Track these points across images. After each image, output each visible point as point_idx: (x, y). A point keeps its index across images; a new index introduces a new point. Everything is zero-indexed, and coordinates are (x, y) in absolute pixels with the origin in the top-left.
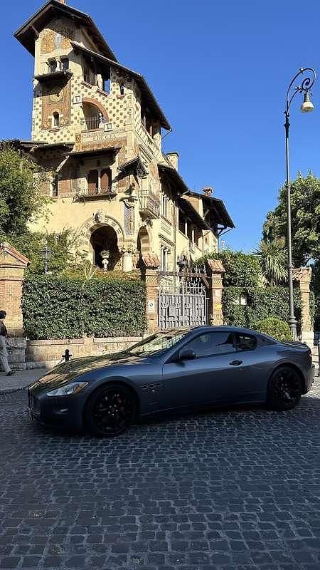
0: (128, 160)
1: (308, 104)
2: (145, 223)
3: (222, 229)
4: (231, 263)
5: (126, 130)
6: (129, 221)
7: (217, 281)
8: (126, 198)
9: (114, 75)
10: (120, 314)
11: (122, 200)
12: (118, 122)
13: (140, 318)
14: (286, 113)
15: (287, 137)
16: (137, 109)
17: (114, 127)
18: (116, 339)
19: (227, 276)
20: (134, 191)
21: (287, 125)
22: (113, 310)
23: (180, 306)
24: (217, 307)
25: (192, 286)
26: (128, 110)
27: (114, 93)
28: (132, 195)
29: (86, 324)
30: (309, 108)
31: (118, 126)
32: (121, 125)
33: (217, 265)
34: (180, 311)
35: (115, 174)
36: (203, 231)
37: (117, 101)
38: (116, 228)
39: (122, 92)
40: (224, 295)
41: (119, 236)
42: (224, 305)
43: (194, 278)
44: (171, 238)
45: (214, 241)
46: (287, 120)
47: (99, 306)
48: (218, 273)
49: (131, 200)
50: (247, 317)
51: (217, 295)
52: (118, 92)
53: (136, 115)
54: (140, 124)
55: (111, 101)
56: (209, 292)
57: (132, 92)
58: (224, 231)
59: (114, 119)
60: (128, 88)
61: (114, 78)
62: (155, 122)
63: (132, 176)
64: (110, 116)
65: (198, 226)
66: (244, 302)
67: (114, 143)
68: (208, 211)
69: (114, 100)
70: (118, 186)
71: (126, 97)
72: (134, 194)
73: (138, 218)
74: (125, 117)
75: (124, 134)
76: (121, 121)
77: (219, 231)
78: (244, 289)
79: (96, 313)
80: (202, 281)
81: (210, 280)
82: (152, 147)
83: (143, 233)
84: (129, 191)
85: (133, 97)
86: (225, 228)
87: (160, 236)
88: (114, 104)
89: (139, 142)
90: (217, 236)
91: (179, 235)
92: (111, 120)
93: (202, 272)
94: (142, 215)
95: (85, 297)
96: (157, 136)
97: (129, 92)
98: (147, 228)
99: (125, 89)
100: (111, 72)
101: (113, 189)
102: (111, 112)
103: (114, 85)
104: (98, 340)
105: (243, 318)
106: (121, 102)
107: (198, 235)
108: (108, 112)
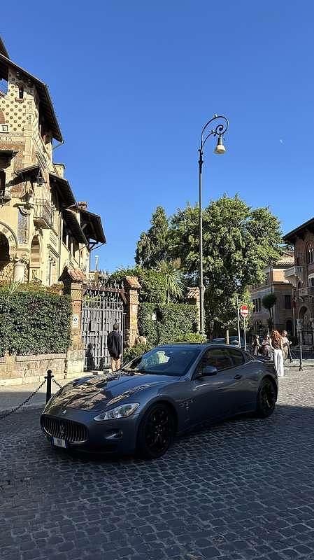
0: (26, 166)
1: (221, 147)
2: (38, 232)
3: (94, 244)
4: (146, 280)
5: (25, 135)
6: (24, 229)
7: (134, 297)
8: (20, 205)
9: (12, 77)
10: (45, 329)
11: (16, 206)
12: (15, 126)
13: (66, 334)
14: (200, 151)
15: (200, 172)
16: (36, 116)
17: (10, 129)
18: (40, 357)
19: (142, 292)
20: (31, 199)
21: (201, 162)
22: (39, 326)
23: (100, 321)
24: (134, 322)
25: (111, 301)
26: (27, 115)
27: (12, 95)
28: (30, 202)
29: (11, 341)
30: (222, 150)
31: (15, 129)
32: (19, 130)
33: (134, 282)
34: (100, 325)
35: (9, 178)
36: (80, 244)
37: (15, 103)
38: (8, 235)
39: (21, 96)
40: (140, 310)
41: (11, 244)
42: (140, 320)
43: (114, 294)
44: (57, 250)
45: (87, 254)
46: (201, 157)
47: (24, 321)
48: (135, 289)
49: (28, 207)
50: (158, 331)
51: (134, 310)
52: (17, 95)
53: (35, 122)
54: (37, 131)
55: (8, 102)
56: (127, 307)
57: (33, 98)
58: (96, 246)
59: (11, 122)
60: (28, 93)
61: (13, 80)
62: (48, 131)
63: (29, 183)
64: (7, 118)
65: (76, 239)
66: (154, 317)
67: (10, 146)
68: (86, 225)
69: (12, 102)
70: (12, 191)
71: (26, 102)
72: (31, 201)
73: (32, 227)
74: (24, 122)
75: (22, 140)
76: (19, 126)
77: (91, 245)
78: (156, 305)
79: (21, 328)
80: (121, 297)
81: (128, 296)
82: (45, 155)
83: (35, 242)
84: (26, 197)
85: (33, 103)
86: (97, 243)
87: (49, 247)
88: (12, 106)
89: (36, 150)
90: (89, 250)
91: (62, 246)
92: (8, 122)
93: (121, 288)
94: (36, 223)
95: (12, 310)
96: (49, 145)
97: (29, 97)
98: (39, 237)
99: (25, 94)
100: (10, 73)
101: (6, 193)
102: (7, 114)
103: (12, 87)
104: (20, 358)
105: (154, 332)
106: (20, 106)
107: (76, 248)
108: (4, 113)
